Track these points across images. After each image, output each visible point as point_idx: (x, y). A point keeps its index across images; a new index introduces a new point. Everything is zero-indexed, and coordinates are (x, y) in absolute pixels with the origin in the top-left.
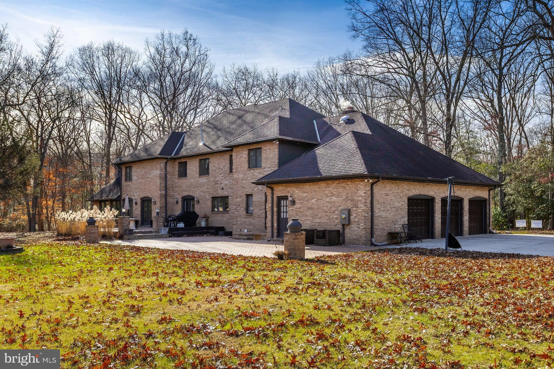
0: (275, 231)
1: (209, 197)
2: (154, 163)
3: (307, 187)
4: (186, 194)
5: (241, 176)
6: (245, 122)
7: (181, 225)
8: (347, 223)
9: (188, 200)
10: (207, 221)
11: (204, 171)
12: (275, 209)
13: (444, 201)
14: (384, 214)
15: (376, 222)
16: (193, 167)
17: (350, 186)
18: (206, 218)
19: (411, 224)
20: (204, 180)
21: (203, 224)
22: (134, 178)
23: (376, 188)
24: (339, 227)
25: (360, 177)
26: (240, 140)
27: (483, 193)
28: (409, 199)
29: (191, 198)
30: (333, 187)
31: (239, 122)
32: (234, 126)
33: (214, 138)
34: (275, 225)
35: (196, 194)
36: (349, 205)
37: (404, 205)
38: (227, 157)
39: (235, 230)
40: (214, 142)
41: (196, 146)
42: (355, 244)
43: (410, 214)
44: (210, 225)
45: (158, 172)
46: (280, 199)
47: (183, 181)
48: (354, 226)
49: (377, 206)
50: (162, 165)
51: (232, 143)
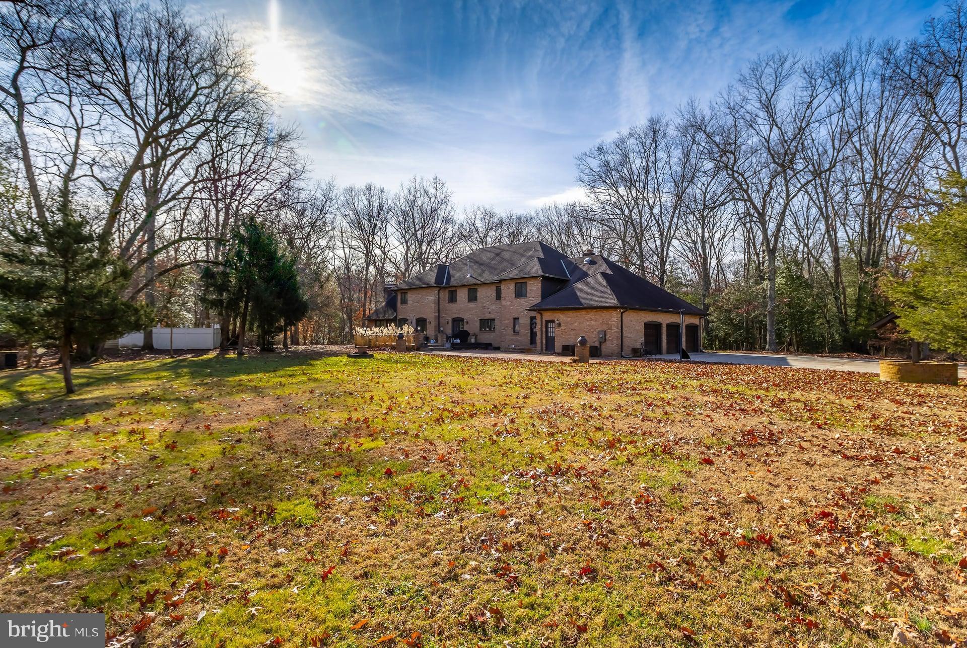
0: (544, 346)
1: (477, 320)
2: (429, 291)
3: (571, 313)
4: (455, 316)
5: (509, 303)
6: (503, 259)
7: (458, 341)
8: (603, 341)
9: (458, 321)
10: (476, 338)
11: (473, 298)
12: (544, 329)
13: (668, 326)
14: (629, 335)
15: (624, 340)
16: (462, 295)
17: (605, 314)
18: (476, 336)
19: (647, 343)
20: (472, 305)
21: (473, 341)
22: (410, 302)
23: (624, 315)
24: (597, 344)
25: (614, 308)
26: (508, 275)
27: (695, 321)
28: (646, 324)
29: (462, 320)
30: (592, 315)
31: (498, 258)
32: (494, 262)
33: (479, 271)
34: (544, 342)
35: (466, 317)
36: (605, 327)
37: (642, 328)
38: (494, 288)
39: (503, 345)
40: (480, 275)
41: (465, 277)
42: (609, 356)
43: (646, 335)
44: (479, 341)
45: (433, 298)
46: (547, 322)
47: (453, 305)
48: (609, 344)
49: (625, 329)
50: (436, 292)
51: (501, 278)
